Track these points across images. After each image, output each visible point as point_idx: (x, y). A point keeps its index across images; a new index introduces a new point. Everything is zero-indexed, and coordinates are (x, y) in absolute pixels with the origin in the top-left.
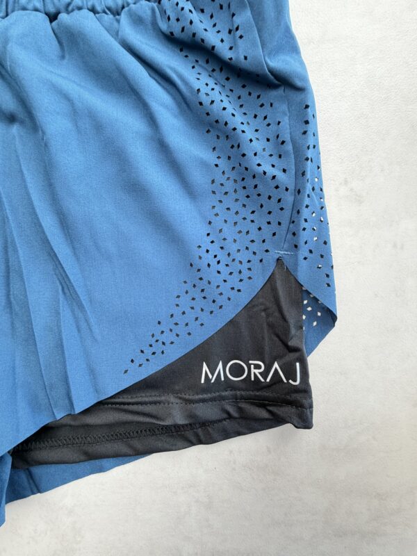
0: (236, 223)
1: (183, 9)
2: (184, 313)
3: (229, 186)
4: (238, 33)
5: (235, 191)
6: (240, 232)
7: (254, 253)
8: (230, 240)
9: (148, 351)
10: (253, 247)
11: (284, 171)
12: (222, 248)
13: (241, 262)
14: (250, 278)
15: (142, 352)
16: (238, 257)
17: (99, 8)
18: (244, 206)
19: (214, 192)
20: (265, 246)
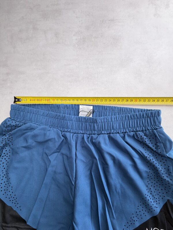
0: (154, 187)
1: (143, 138)
2: (140, 211)
3: (153, 177)
4: (159, 147)
5: (154, 178)
6: (156, 189)
7: (160, 196)
8: (153, 192)
9: (130, 223)
10: (160, 194)
11: (171, 180)
12: (151, 194)
13: (156, 199)
14: (159, 203)
15: (128, 223)
16: (156, 197)
17: (120, 133)
18: (157, 182)
19: (148, 178)
20: (164, 195)
